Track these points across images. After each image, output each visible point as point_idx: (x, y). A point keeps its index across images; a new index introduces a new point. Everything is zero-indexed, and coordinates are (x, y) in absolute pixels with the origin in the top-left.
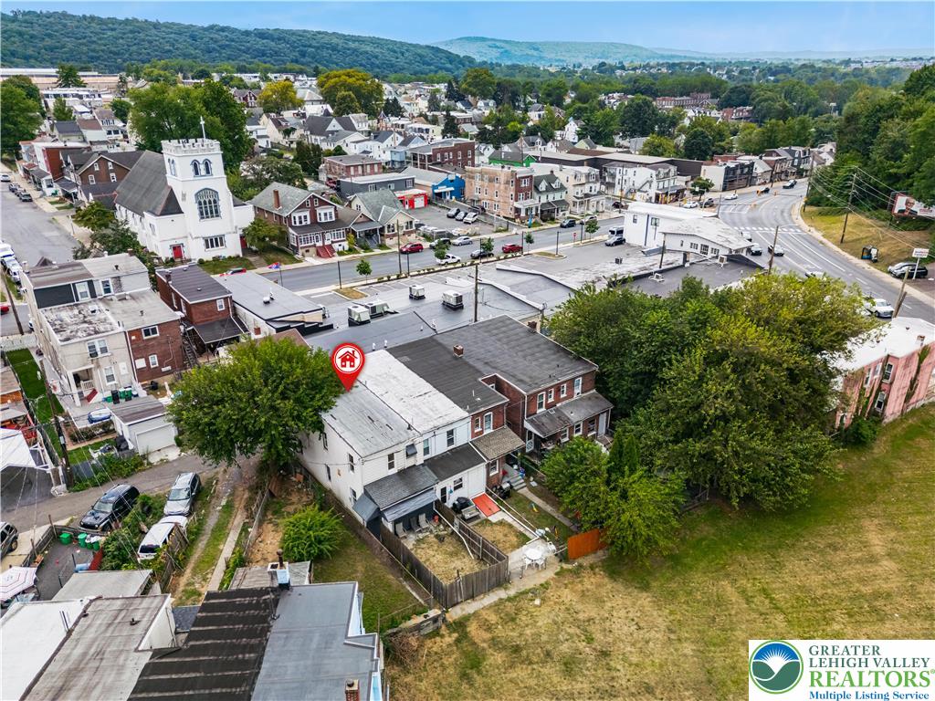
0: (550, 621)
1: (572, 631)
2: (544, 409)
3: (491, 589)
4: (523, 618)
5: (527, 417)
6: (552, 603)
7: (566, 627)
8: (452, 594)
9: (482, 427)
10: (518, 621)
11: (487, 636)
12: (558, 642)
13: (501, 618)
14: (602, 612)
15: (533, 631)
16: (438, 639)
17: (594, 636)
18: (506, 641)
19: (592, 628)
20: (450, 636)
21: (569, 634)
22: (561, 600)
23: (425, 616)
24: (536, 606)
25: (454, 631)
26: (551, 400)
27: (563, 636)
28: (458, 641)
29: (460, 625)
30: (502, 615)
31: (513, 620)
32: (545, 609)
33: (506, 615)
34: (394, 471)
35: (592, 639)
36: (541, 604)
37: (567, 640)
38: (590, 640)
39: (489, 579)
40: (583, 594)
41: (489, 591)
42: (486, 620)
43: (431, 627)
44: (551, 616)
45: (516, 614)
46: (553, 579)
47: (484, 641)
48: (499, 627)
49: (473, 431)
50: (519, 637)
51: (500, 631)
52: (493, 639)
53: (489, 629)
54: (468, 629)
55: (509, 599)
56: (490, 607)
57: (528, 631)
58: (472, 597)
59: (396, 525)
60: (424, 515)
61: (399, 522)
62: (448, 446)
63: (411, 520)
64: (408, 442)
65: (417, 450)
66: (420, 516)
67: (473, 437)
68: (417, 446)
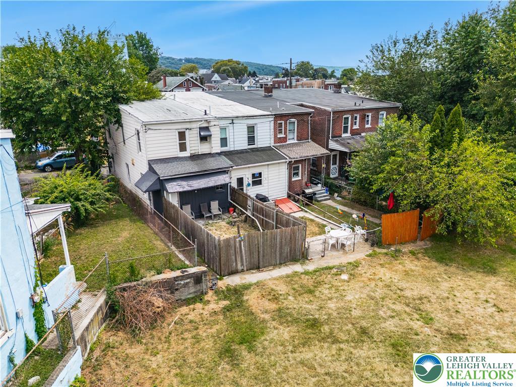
0: (364, 296)
1: (398, 307)
2: (348, 135)
3: (283, 262)
4: (325, 291)
5: (332, 137)
6: (366, 279)
7: (389, 302)
8: (228, 255)
9: (285, 133)
10: (317, 293)
11: (273, 306)
12: (377, 317)
13: (294, 289)
14: (438, 292)
15: (339, 305)
16: (199, 305)
17: (433, 316)
18: (298, 314)
19: (427, 307)
20: (217, 303)
21: (394, 311)
22: (377, 277)
23: (183, 272)
24: (344, 281)
25: (225, 298)
26: (356, 127)
27: (385, 313)
28: (227, 309)
29: (236, 293)
30: (296, 286)
31: (311, 292)
32: (356, 284)
33: (301, 287)
34: (186, 154)
35: (431, 319)
36: (350, 278)
37: (392, 317)
38: (428, 320)
39: (281, 248)
40: (407, 273)
41: (281, 264)
42: (272, 290)
43: (192, 290)
44: (366, 291)
45: (315, 287)
46: (364, 259)
47: (266, 312)
48: (290, 298)
49: (275, 136)
50: (318, 310)
51: (291, 303)
52: (280, 310)
53: (275, 298)
54: (245, 298)
55: (306, 273)
56: (281, 277)
57: (332, 305)
58: (258, 267)
59: (183, 206)
60: (217, 202)
61: (187, 204)
62: (249, 145)
63: (201, 205)
64: (202, 121)
65: (212, 133)
66: (212, 203)
67: (275, 142)
68: (212, 129)
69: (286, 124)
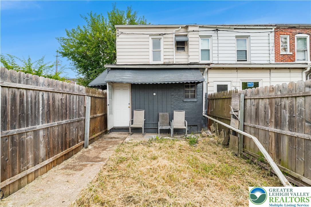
59: (135, 112)
60: (183, 113)
61: (139, 109)
62: (238, 61)
63: (161, 114)
64: (179, 28)
65: (190, 39)
66: (176, 113)
67: (276, 60)
68: (190, 35)
69: (292, 39)
